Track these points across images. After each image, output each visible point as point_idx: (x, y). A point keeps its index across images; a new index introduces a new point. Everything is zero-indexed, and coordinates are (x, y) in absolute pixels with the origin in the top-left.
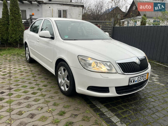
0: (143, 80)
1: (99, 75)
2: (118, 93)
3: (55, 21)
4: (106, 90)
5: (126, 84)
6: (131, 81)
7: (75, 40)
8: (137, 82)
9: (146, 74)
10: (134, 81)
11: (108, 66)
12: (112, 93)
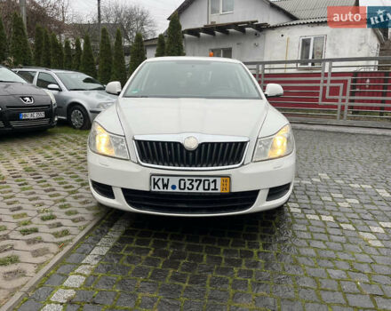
6: (155, 183)
8: (177, 190)
10: (165, 186)
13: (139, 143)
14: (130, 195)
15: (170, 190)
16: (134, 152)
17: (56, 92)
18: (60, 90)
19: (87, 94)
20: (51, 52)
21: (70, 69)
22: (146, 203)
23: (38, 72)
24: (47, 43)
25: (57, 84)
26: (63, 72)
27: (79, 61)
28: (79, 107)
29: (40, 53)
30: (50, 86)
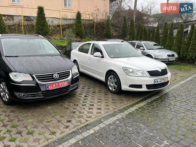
0: (163, 82)
1: (136, 78)
2: (147, 89)
3: (102, 45)
4: (140, 86)
5: (153, 83)
6: (155, 82)
7: (118, 58)
8: (159, 83)
9: (166, 78)
10: (157, 82)
11: (141, 73)
12: (144, 89)
13: (148, 72)
14: (148, 86)
15: (158, 83)
16: (148, 75)
17: (142, 50)
18: (144, 49)
19: (154, 51)
20: (143, 33)
21: (149, 40)
22: (152, 88)
23: (137, 42)
24: (142, 29)
25: (143, 47)
26: (146, 42)
27: (153, 37)
28: (150, 56)
29: (139, 34)
30: (141, 48)
